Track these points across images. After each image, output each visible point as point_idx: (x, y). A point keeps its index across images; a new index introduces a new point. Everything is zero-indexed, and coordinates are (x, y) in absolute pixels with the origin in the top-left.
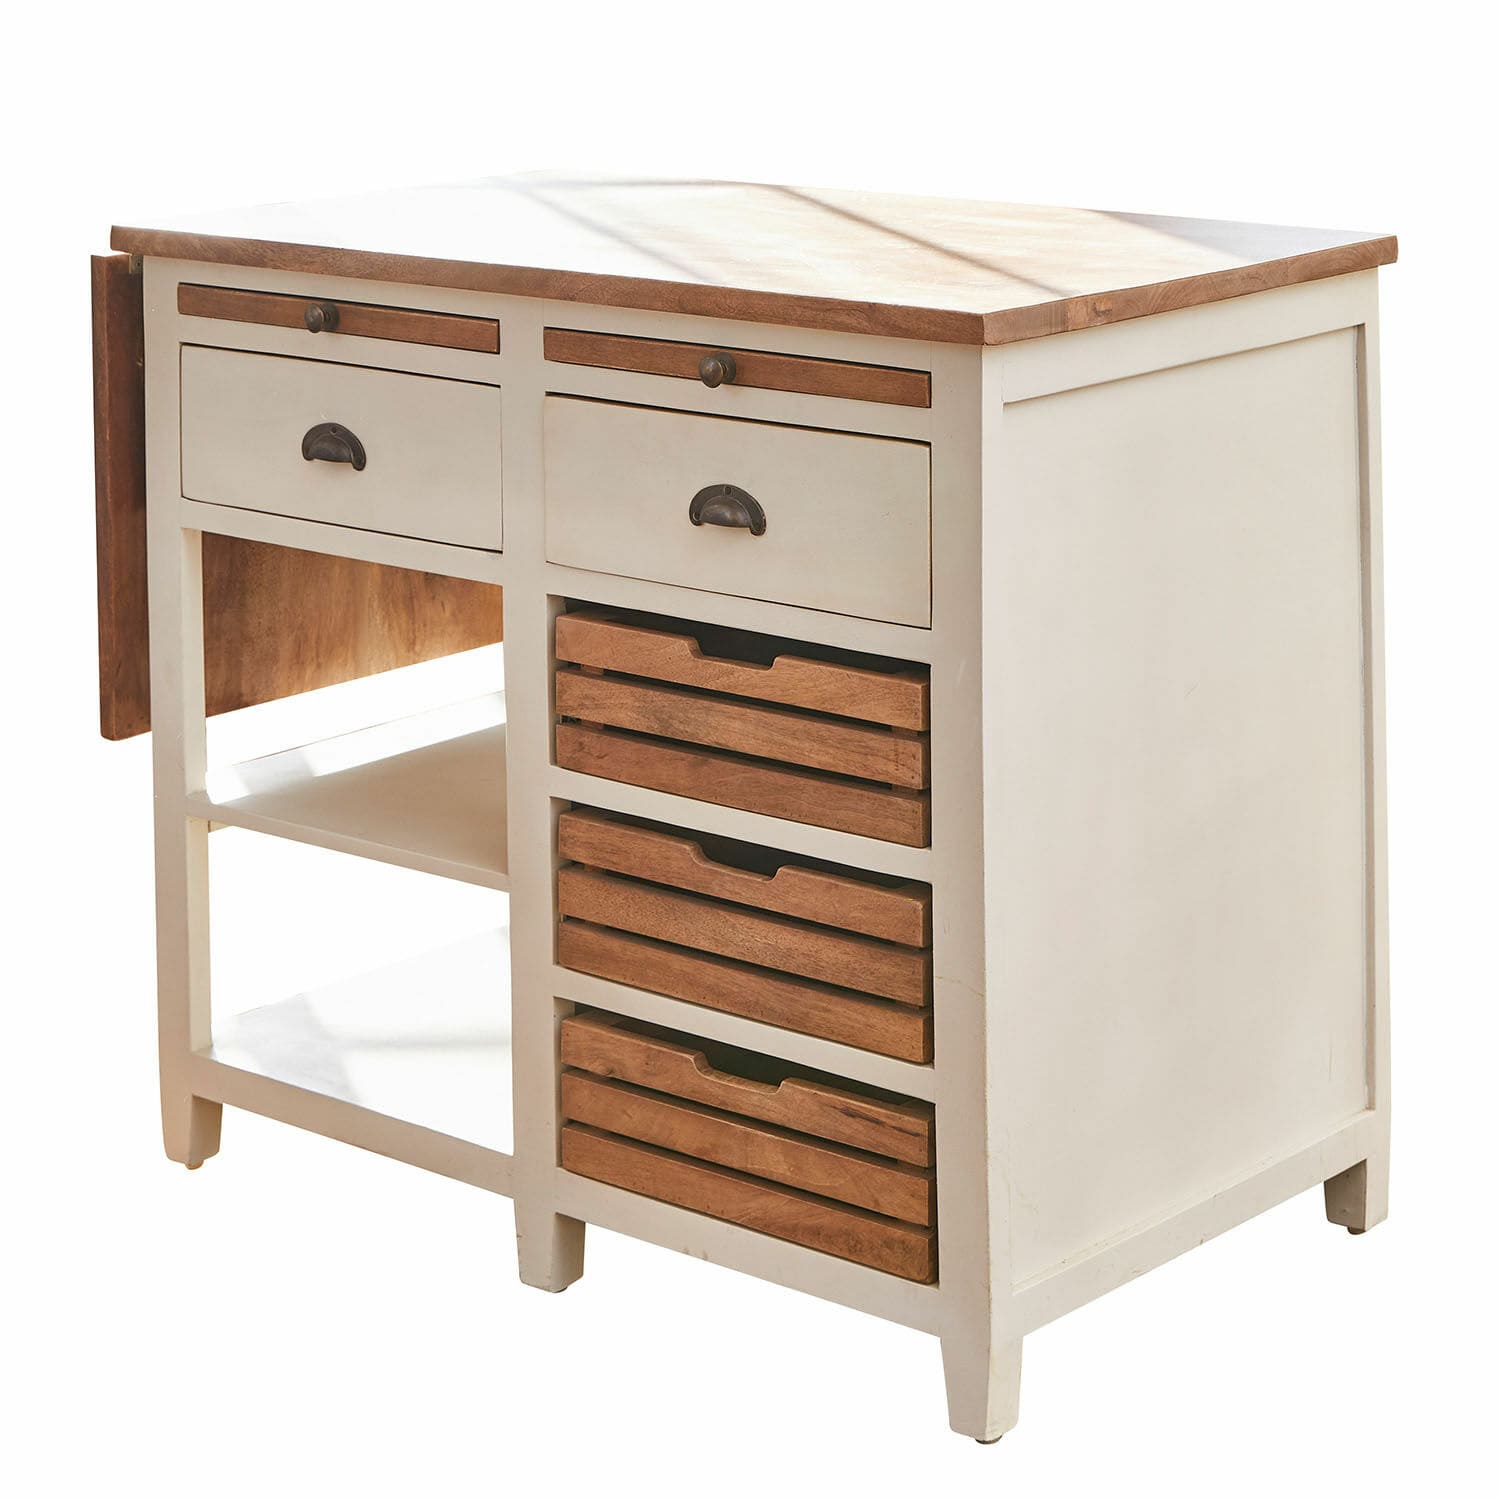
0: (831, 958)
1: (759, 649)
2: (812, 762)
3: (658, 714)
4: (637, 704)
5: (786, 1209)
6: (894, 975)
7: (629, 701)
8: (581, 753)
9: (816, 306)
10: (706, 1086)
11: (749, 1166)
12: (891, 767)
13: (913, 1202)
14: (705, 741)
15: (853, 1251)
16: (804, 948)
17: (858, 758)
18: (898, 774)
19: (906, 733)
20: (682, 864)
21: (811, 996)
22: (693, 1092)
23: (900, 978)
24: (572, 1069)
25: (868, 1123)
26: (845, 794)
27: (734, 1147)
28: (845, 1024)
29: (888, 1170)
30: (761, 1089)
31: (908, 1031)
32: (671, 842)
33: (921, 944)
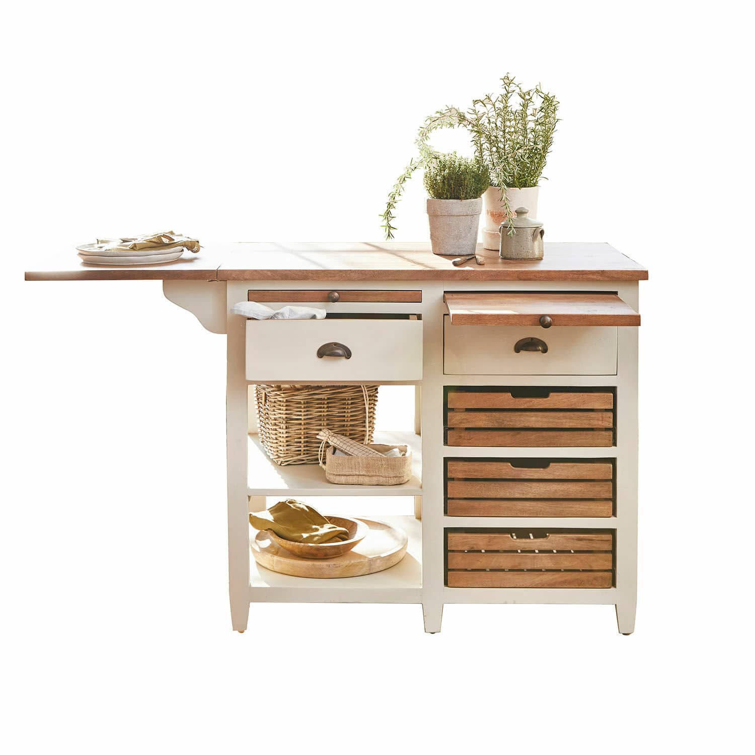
0: (573, 489)
1: (543, 392)
3: (497, 421)
4: (487, 418)
5: (551, 578)
6: (601, 490)
7: (484, 418)
8: (460, 440)
9: (579, 273)
10: (516, 544)
12: (600, 423)
13: (606, 563)
14: (519, 426)
15: (580, 585)
16: (562, 489)
17: (585, 421)
18: (603, 424)
19: (607, 410)
20: (507, 470)
21: (565, 504)
22: (510, 547)
23: (603, 490)
24: (453, 551)
25: (587, 541)
26: (580, 434)
27: (528, 562)
28: (579, 511)
29: (595, 555)
30: (541, 540)
31: (606, 508)
32: (502, 464)
33: (612, 478)
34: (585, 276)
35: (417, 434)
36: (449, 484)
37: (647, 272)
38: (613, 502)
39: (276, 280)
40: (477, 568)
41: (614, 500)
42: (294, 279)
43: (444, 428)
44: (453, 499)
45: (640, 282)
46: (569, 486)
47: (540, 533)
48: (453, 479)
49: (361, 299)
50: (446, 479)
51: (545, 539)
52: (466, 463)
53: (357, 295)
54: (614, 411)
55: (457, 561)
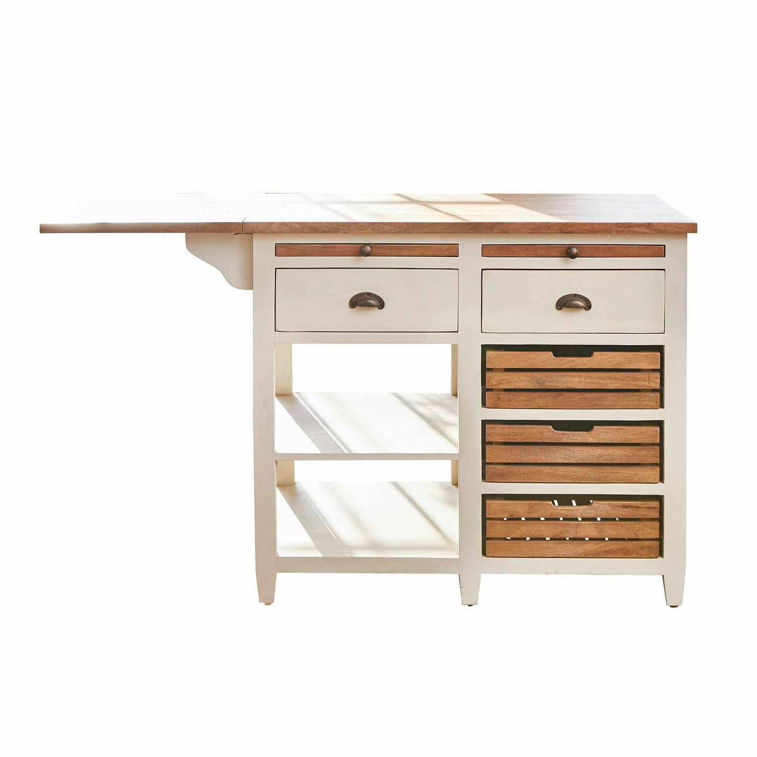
0: (618, 454)
1: (586, 351)
2: (612, 387)
3: (538, 381)
4: (528, 379)
5: (595, 547)
6: (647, 455)
7: (524, 378)
8: (499, 401)
9: (624, 226)
10: (558, 511)
11: (578, 535)
12: (647, 384)
13: (653, 532)
14: (561, 387)
15: (626, 554)
16: (607, 453)
17: (631, 382)
18: (650, 385)
19: (654, 370)
20: (548, 433)
21: (609, 469)
22: (552, 515)
23: (650, 455)
24: (491, 519)
25: (633, 508)
26: (626, 395)
27: (570, 531)
28: (625, 476)
29: (642, 523)
30: (585, 507)
31: (653, 473)
32: (543, 427)
33: (659, 442)
34: (631, 229)
35: (453, 395)
36: (488, 447)
37: (696, 225)
38: (660, 466)
39: (304, 233)
40: (516, 537)
41: (661, 465)
42: (324, 232)
43: (482, 389)
44: (491, 464)
45: (689, 235)
46: (614, 450)
47: (583, 500)
48: (491, 443)
49: (394, 253)
50: (485, 443)
51: (588, 506)
52: (506, 426)
53: (390, 249)
54: (661, 371)
55: (495, 529)
